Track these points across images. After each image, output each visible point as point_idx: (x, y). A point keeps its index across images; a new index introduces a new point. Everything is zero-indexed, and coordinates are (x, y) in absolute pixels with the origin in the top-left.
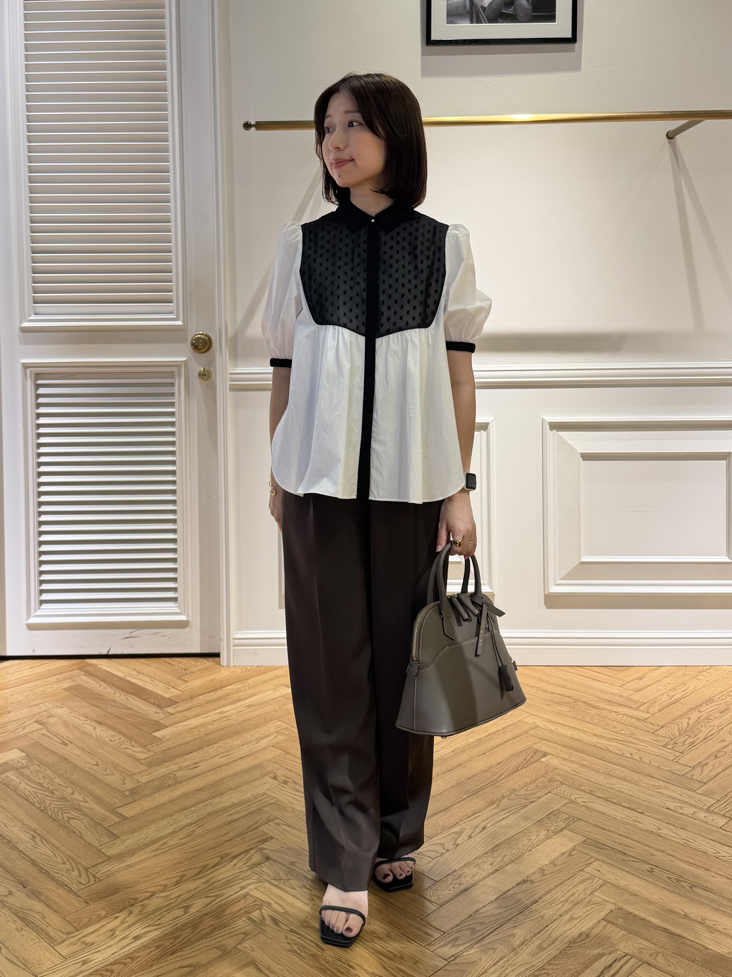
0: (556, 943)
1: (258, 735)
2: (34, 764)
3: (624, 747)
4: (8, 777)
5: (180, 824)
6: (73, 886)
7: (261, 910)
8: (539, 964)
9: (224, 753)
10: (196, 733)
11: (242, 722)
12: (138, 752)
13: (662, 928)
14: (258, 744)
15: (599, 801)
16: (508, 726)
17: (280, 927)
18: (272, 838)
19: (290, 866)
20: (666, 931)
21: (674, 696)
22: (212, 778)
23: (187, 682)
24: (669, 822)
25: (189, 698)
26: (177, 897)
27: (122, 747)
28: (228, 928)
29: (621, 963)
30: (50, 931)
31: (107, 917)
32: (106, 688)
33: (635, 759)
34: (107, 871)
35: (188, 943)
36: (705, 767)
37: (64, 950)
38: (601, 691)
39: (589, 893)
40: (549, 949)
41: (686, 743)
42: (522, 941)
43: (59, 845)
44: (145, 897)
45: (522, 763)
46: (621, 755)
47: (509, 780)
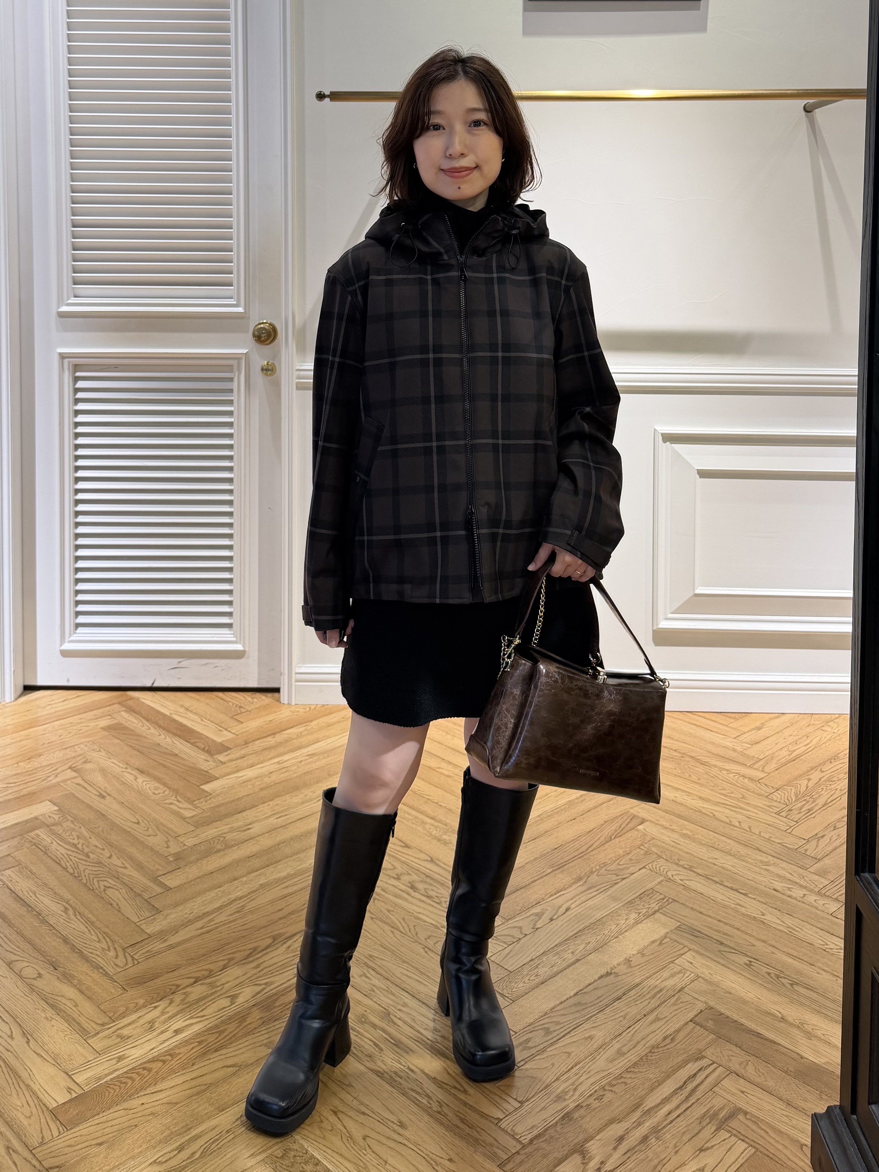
0: (637, 1047)
2: (68, 820)
3: (733, 813)
4: (38, 835)
5: (230, 896)
6: (110, 969)
8: (617, 1072)
9: (281, 812)
10: (250, 787)
11: (301, 775)
12: (184, 809)
13: (755, 1032)
15: (699, 878)
20: (759, 1036)
21: (794, 751)
22: (267, 842)
23: (242, 723)
24: (775, 906)
25: (243, 743)
26: (223, 984)
27: (167, 801)
28: (278, 1022)
29: (707, 1072)
30: (83, 1021)
31: (146, 1006)
32: (150, 729)
33: (743, 829)
34: (147, 952)
35: (233, 1039)
36: (821, 840)
37: (97, 1043)
38: (713, 743)
39: (678, 989)
40: (628, 1055)
41: (803, 810)
42: (600, 1044)
43: (94, 920)
44: (188, 984)
45: (616, 831)
46: (727, 823)
47: (600, 852)
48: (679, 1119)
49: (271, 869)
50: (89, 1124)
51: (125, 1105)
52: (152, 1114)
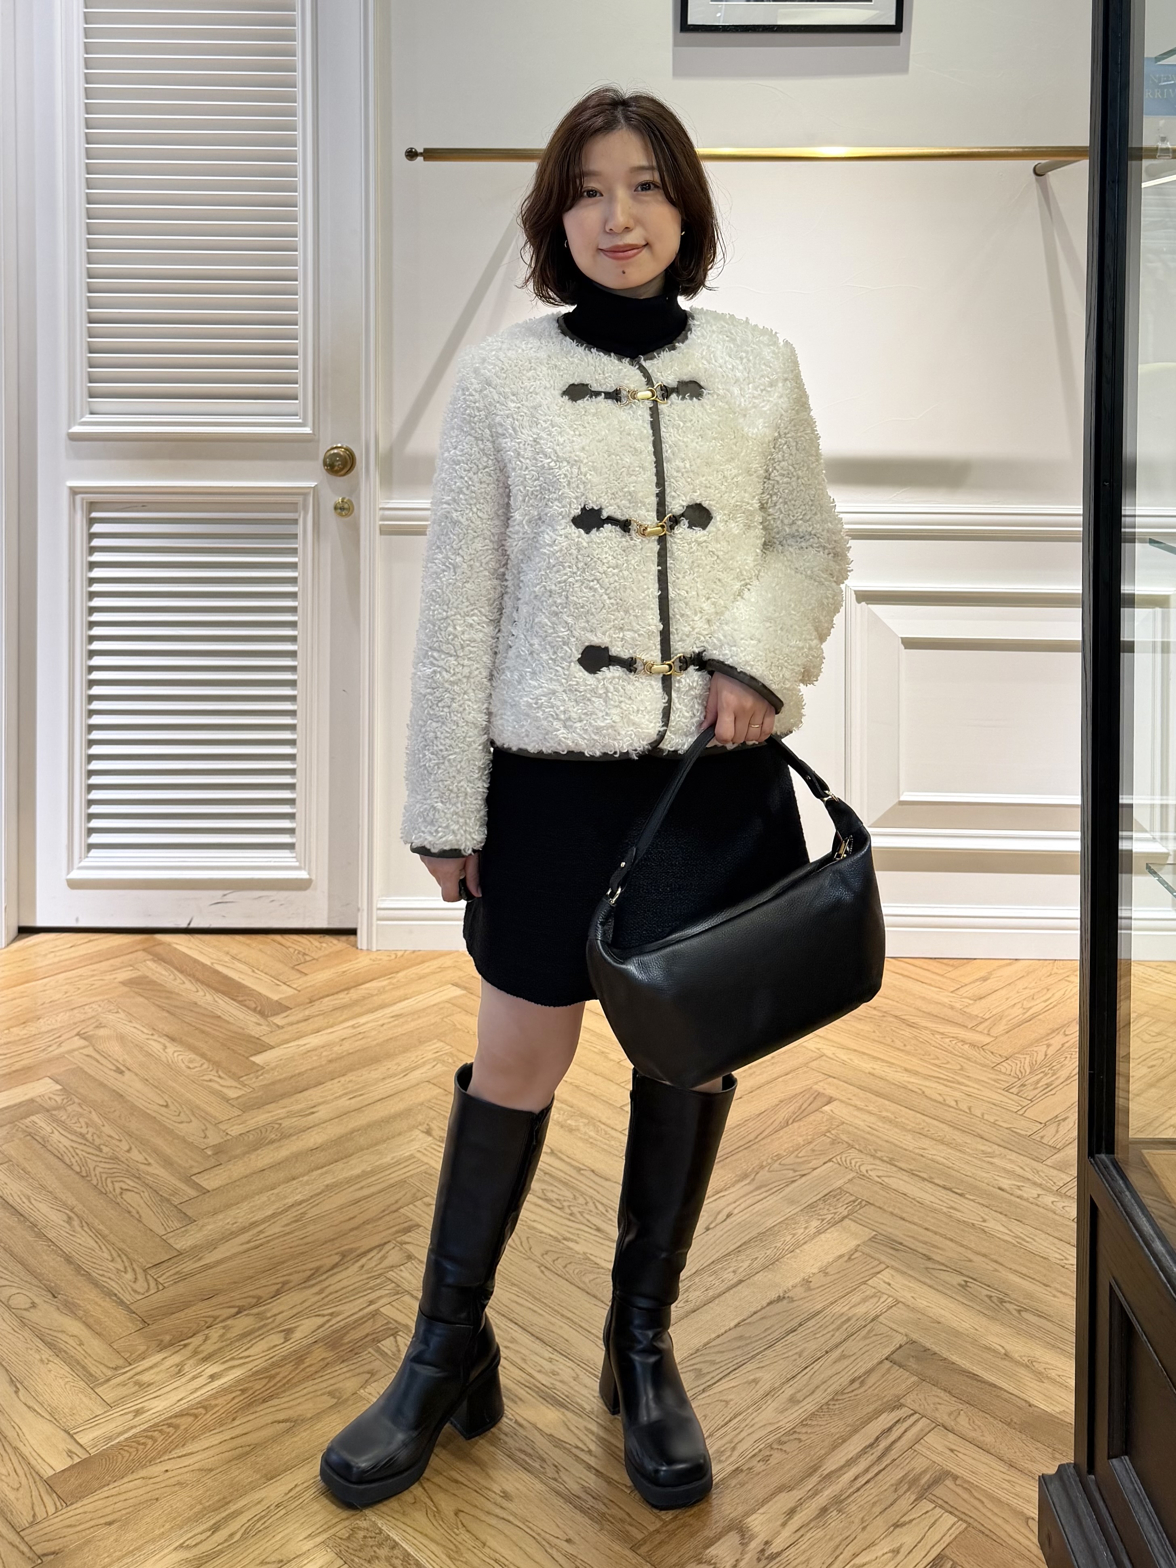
0: (816, 1393)
1: (407, 1064)
2: (74, 1103)
3: (948, 1089)
4: (34, 1123)
5: (286, 1201)
6: (126, 1295)
7: (395, 1338)
8: (788, 1425)
9: (356, 1091)
10: (315, 1058)
11: (384, 1041)
12: (228, 1087)
13: (970, 1373)
14: (405, 1079)
15: (900, 1174)
18: (418, 1226)
20: (975, 1377)
21: (1030, 1008)
22: (334, 1131)
23: (306, 974)
24: (1000, 1210)
25: (308, 1001)
26: (275, 1315)
27: (205, 1078)
28: (345, 1364)
29: (906, 1425)
30: (90, 1365)
31: (173, 1344)
32: (184, 983)
33: (961, 1110)
34: (175, 1274)
35: (288, 1385)
36: (1063, 1124)
37: (108, 1393)
38: (924, 999)
39: (871, 1317)
40: (805, 1403)
41: (1039, 1085)
42: (768, 1389)
43: (107, 1232)
44: (228, 1315)
45: (794, 1113)
46: (940, 1103)
47: (772, 1140)
48: (868, 1485)
49: (340, 1165)
50: (96, 1497)
51: (143, 1473)
52: (179, 1483)
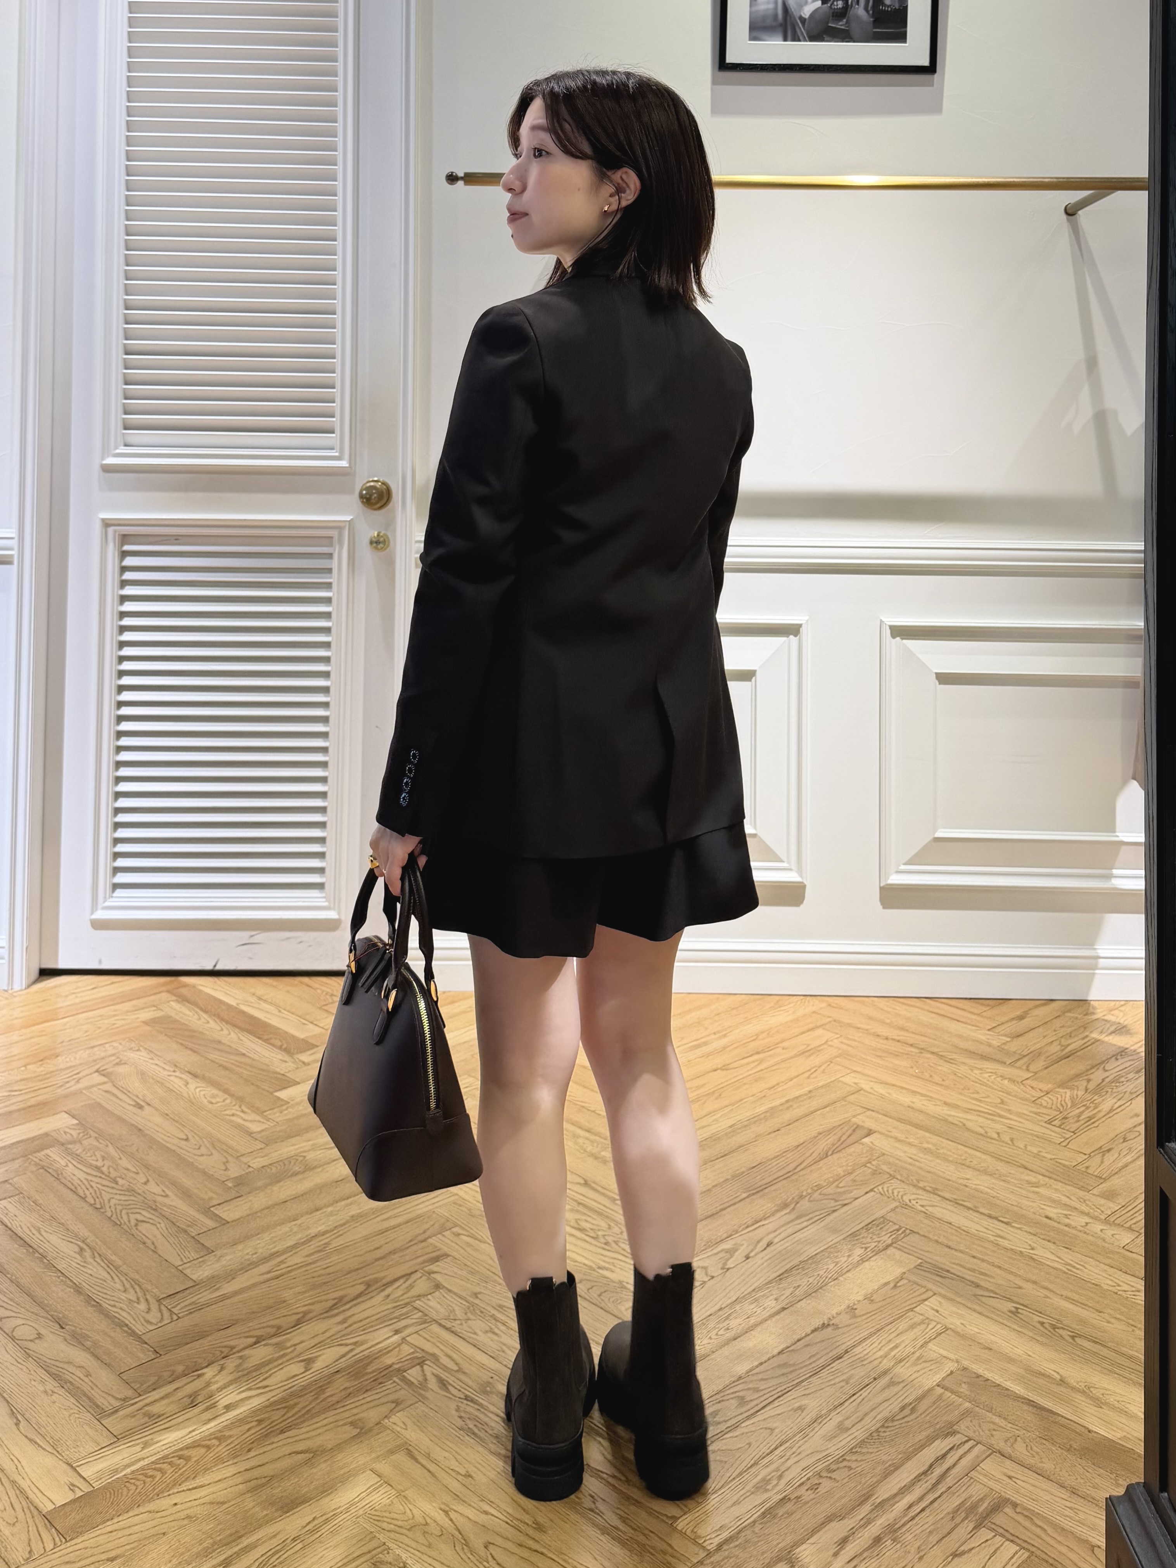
0: (864, 1420)
2: (90, 1137)
3: (989, 1122)
4: (48, 1156)
5: (309, 1232)
6: (138, 1326)
7: (422, 1367)
8: (837, 1453)
12: (251, 1121)
13: (1025, 1398)
15: (945, 1204)
16: (817, 1089)
17: (449, 1392)
18: (447, 1255)
19: (471, 1299)
20: (1030, 1403)
21: (1069, 1045)
24: (1048, 1238)
26: (295, 1345)
27: (228, 1112)
28: (369, 1393)
29: (961, 1451)
30: (98, 1397)
31: (186, 1375)
32: (208, 1022)
33: (1003, 1142)
34: (190, 1304)
35: (307, 1416)
36: (1107, 1155)
37: (115, 1424)
38: (960, 1036)
39: (920, 1344)
40: (854, 1430)
41: (1083, 1117)
42: (814, 1417)
43: (120, 1263)
44: (246, 1345)
45: (833, 1145)
46: (982, 1135)
47: (811, 1171)
48: (923, 1514)
50: (99, 1532)
51: (151, 1506)
52: (188, 1517)
